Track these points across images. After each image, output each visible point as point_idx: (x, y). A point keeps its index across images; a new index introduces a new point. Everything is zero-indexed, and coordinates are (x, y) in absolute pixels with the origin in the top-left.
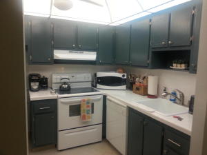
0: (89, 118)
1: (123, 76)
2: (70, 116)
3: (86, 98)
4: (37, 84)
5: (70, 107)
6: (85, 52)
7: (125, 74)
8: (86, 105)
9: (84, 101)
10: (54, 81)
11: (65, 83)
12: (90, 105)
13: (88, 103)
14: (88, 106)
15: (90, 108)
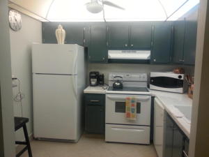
0: (134, 117)
1: (180, 77)
2: (116, 111)
3: (131, 97)
4: (96, 80)
5: (116, 103)
6: (138, 51)
7: (182, 75)
8: (131, 104)
9: (128, 99)
10: (110, 79)
11: (118, 81)
12: (135, 104)
13: (133, 102)
14: (133, 105)
15: (135, 107)
